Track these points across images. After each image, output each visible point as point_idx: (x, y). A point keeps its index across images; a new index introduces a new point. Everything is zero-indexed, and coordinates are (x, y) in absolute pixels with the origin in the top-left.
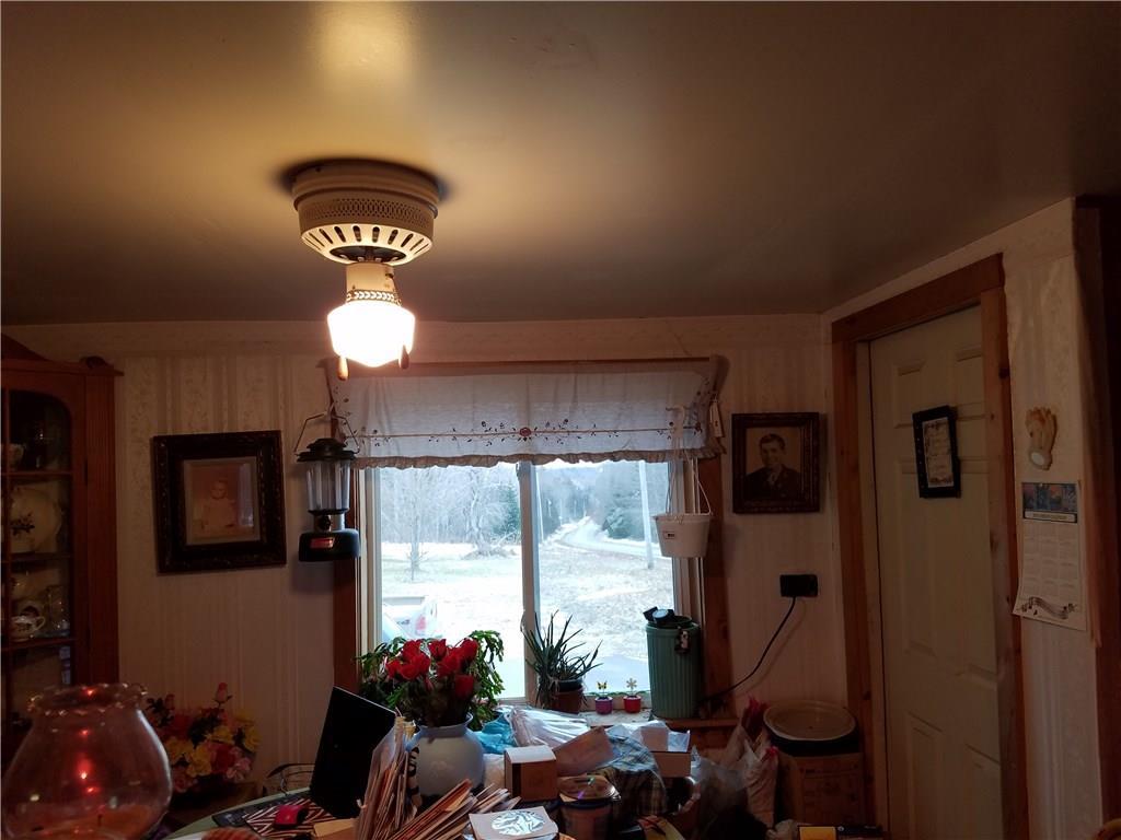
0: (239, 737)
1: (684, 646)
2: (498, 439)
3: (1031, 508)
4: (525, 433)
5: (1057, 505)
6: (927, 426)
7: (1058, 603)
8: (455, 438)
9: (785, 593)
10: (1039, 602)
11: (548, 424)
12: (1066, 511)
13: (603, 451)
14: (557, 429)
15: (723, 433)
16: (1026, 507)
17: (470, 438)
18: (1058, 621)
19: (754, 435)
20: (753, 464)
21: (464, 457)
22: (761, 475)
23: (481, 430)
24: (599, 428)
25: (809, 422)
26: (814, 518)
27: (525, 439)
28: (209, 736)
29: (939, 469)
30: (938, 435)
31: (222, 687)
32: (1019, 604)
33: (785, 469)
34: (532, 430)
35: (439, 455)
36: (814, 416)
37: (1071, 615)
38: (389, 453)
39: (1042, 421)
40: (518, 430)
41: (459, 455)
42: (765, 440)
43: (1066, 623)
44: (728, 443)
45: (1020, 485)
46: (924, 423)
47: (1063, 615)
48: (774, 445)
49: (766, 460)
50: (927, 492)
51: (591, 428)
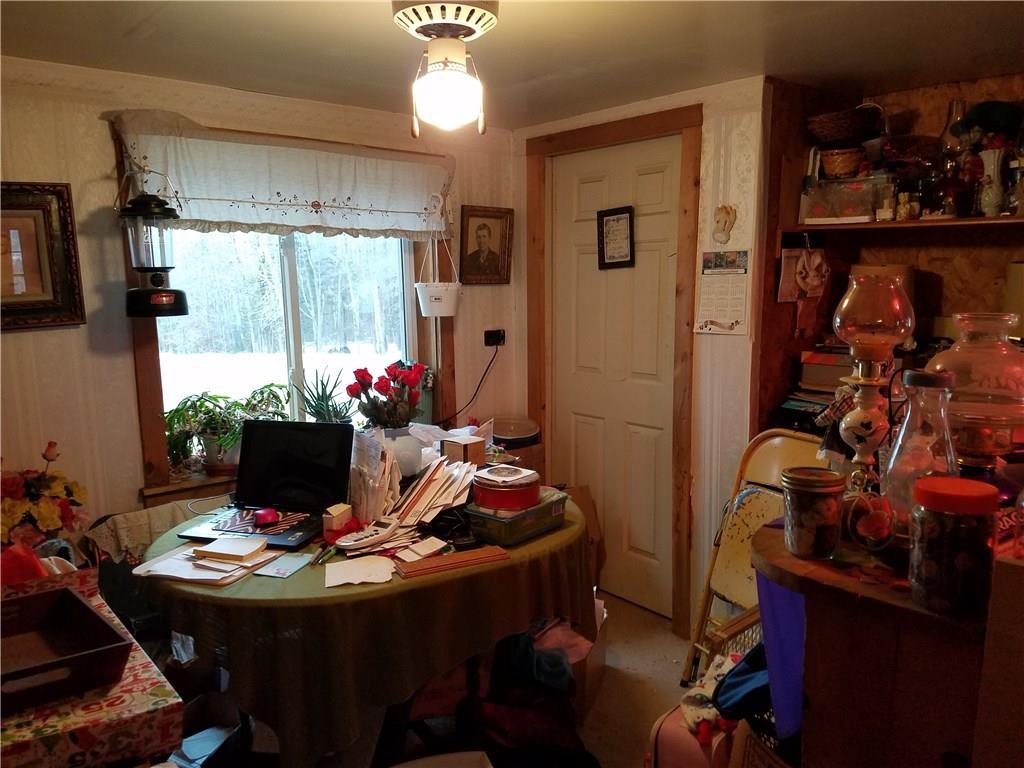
0: (69, 493)
1: (430, 385)
2: (293, 210)
3: (709, 268)
4: (316, 206)
5: (731, 264)
6: (609, 220)
7: (728, 321)
8: (254, 206)
9: (488, 343)
10: (712, 323)
11: (334, 200)
12: (739, 267)
13: (378, 228)
14: (342, 205)
15: (455, 218)
16: (706, 266)
17: (268, 205)
18: (727, 332)
19: (474, 223)
20: (472, 248)
21: (263, 225)
22: (477, 254)
23: (276, 200)
24: (375, 207)
25: (505, 215)
26: (505, 288)
27: (317, 212)
28: (46, 493)
29: (617, 249)
30: (618, 227)
31: (52, 445)
32: (696, 326)
33: (490, 252)
34: (322, 204)
35: (242, 222)
36: (510, 212)
37: (736, 327)
38: (190, 215)
39: (728, 213)
40: (310, 203)
41: (259, 223)
42: (480, 228)
43: (733, 332)
44: (457, 229)
45: (701, 255)
46: (605, 219)
47: (731, 327)
48: (484, 232)
49: (480, 245)
50: (603, 265)
51: (368, 206)
